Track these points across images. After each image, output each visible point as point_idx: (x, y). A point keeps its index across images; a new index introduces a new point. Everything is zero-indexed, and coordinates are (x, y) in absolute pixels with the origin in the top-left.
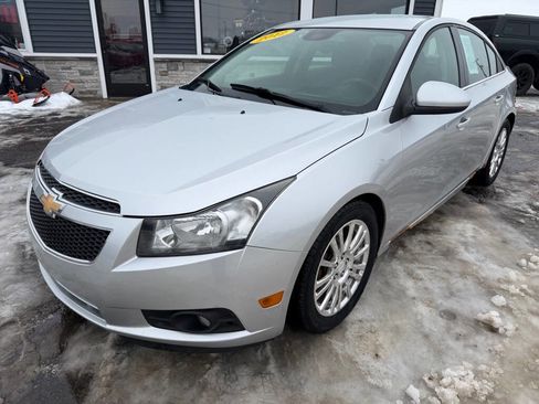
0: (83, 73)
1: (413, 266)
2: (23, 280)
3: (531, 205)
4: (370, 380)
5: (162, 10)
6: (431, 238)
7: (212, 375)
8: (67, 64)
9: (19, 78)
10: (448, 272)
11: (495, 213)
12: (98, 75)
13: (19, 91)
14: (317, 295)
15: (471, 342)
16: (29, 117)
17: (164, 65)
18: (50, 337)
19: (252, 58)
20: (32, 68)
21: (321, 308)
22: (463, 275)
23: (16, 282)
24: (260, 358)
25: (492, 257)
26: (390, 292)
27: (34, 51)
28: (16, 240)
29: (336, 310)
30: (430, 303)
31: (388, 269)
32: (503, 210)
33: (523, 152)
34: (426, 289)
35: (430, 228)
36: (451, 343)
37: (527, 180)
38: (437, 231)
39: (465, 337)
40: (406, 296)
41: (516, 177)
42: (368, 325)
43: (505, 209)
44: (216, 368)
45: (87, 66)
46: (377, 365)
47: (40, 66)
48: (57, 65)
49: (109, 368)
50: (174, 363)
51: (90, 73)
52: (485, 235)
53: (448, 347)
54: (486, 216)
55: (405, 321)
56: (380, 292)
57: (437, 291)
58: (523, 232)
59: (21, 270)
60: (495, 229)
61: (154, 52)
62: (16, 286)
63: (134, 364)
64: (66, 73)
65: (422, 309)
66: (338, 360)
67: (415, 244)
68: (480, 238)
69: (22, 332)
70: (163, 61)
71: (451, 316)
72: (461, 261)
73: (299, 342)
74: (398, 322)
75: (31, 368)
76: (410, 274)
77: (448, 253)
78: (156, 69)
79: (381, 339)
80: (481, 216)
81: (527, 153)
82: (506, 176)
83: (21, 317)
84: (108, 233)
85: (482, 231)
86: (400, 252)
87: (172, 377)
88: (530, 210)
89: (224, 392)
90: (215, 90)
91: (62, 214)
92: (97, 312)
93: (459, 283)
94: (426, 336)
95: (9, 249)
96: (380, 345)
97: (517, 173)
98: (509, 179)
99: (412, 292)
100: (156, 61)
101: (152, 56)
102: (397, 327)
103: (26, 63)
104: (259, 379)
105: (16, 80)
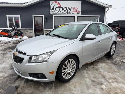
0: (30, 32)
1: (88, 71)
2: (11, 70)
3: (120, 61)
4: (72, 91)
5: (47, 21)
6: (94, 66)
7: (41, 88)
8: (27, 31)
9: (18, 33)
10: (96, 73)
11: (111, 62)
12: (33, 33)
13: (17, 36)
14: (63, 74)
15: (96, 86)
16: (18, 41)
17: (46, 31)
18: (13, 80)
19: (59, 30)
20: (20, 31)
21: (64, 77)
22: (99, 74)
23: (9, 70)
24: (51, 86)
25: (107, 71)
26: (82, 76)
27: (21, 28)
28: (11, 63)
29: (68, 78)
30: (90, 79)
31: (83, 72)
32: (113, 62)
33: (123, 50)
34: (90, 76)
35: (95, 64)
36: (92, 86)
37: (121, 56)
38: (96, 65)
39: (95, 85)
40: (85, 77)
41: (119, 55)
42: (75, 82)
43: (114, 61)
44: (42, 87)
45: (31, 31)
46: (75, 89)
47: (22, 31)
48: (25, 31)
49: (22, 85)
50: (34, 86)
51: (31, 32)
52: (107, 66)
53: (91, 87)
54: (108, 63)
55: (83, 82)
56: (80, 76)
57: (92, 76)
58: (116, 66)
59: (11, 68)
60: (110, 65)
61: (45, 29)
62: (9, 71)
63: (27, 85)
64: (27, 32)
65: (88, 80)
66: (67, 88)
67: (90, 67)
68: (105, 67)
69: (8, 79)
70: (46, 30)
71: (93, 81)
72: (99, 71)
73: (60, 84)
74: (81, 82)
75: (9, 85)
76: (87, 73)
77: (97, 70)
78: (45, 32)
79: (77, 85)
80: (107, 62)
81: (124, 50)
82: (116, 55)
83: (9, 76)
84: (24, 58)
85: (106, 66)
86: (86, 69)
87: (34, 88)
88: (120, 62)
89: (43, 91)
90: (50, 35)
91: (18, 55)
92: (21, 74)
93: (97, 75)
94: (87, 85)
95: (9, 64)
96: (76, 86)
97: (120, 54)
98: (117, 55)
99: (86, 76)
100: (45, 30)
101: (44, 29)
102: (81, 83)
103: (19, 30)
104: (50, 90)
105: (17, 34)
